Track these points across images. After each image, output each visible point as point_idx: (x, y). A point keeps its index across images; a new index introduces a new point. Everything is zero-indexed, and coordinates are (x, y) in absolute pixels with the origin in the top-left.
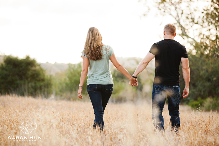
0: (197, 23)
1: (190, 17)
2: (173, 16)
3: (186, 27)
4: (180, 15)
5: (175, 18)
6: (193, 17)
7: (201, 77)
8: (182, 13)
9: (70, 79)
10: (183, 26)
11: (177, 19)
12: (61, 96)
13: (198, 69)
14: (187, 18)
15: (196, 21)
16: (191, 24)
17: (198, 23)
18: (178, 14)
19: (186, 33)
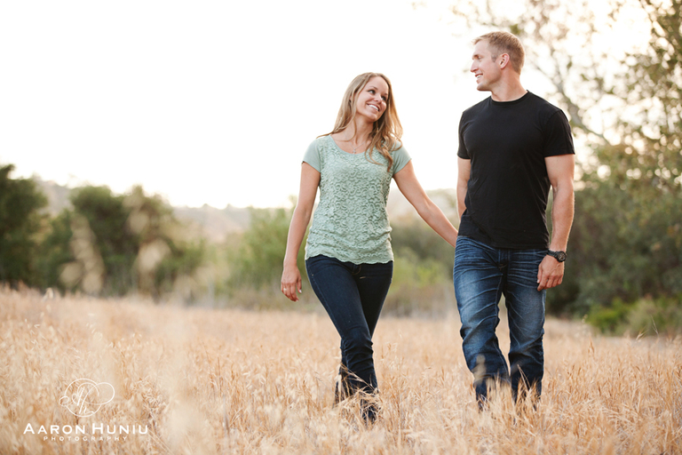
0: (611, 92)
1: (591, 74)
2: (545, 74)
3: (582, 105)
4: (563, 70)
5: (552, 79)
6: (600, 75)
7: (621, 241)
8: (570, 65)
9: (257, 250)
10: (574, 100)
11: (557, 80)
12: (231, 296)
13: (612, 220)
14: (584, 78)
15: (607, 86)
16: (596, 94)
17: (614, 91)
18: (557, 67)
19: (580, 119)
